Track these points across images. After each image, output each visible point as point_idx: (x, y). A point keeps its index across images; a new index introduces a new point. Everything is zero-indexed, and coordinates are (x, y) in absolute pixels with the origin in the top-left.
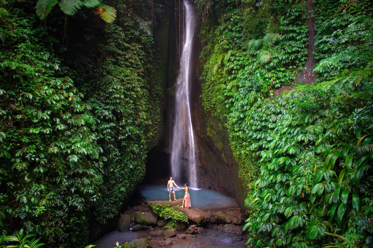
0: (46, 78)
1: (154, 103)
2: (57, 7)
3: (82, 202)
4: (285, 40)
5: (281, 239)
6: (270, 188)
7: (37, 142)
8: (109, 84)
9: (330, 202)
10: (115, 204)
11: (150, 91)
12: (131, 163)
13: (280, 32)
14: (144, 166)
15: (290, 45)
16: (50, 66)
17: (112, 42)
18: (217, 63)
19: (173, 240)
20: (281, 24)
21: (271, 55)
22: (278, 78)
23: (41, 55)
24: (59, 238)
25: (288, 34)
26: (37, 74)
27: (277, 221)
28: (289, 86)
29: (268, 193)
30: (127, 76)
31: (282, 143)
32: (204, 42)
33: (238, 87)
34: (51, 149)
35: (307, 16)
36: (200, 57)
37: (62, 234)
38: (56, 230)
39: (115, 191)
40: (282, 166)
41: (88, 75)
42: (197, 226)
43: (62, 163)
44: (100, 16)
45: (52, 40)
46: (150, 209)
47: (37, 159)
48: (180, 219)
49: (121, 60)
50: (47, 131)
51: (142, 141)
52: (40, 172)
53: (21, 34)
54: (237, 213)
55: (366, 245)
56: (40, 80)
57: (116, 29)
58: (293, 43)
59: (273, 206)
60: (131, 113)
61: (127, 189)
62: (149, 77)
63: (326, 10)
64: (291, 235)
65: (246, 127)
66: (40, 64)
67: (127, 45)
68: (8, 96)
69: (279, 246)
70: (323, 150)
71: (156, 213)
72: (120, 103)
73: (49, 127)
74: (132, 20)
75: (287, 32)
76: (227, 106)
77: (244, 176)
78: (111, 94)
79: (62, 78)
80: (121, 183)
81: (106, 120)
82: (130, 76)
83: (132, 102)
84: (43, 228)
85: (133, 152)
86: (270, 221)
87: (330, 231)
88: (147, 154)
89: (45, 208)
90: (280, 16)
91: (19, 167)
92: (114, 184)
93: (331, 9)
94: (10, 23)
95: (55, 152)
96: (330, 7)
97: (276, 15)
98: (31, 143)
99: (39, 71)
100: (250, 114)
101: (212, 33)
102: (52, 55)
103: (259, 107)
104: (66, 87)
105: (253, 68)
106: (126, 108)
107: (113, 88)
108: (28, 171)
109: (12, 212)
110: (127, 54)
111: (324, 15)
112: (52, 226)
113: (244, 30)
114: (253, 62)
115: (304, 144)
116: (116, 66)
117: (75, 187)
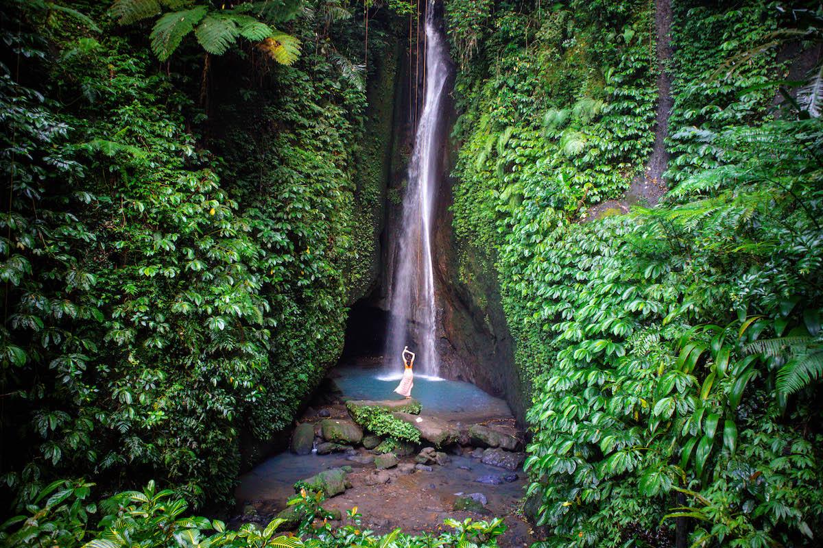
0: (169, 172)
1: (363, 217)
2: (191, 37)
3: (229, 404)
4: (613, 113)
5: (591, 490)
6: (575, 394)
7: (151, 293)
8: (283, 182)
9: (684, 433)
10: (288, 405)
11: (356, 194)
12: (318, 330)
13: (605, 97)
14: (342, 334)
15: (622, 123)
16: (177, 148)
17: (290, 102)
18: (484, 148)
19: (391, 474)
20: (608, 82)
21: (585, 140)
22: (596, 185)
23: (159, 126)
24: (188, 468)
25: (620, 101)
26: (153, 165)
27: (586, 455)
28: (617, 200)
29: (570, 404)
30: (315, 167)
31: (601, 312)
32: (460, 107)
33: (521, 198)
34: (177, 305)
35: (657, 70)
36: (452, 135)
37: (194, 461)
38: (182, 454)
39: (287, 381)
40: (599, 355)
41: (244, 165)
42: (436, 450)
43: (197, 331)
44: (270, 54)
45: (180, 98)
46: (351, 414)
47: (151, 324)
48: (405, 436)
49: (306, 137)
50: (171, 272)
51: (340, 289)
52: (155, 346)
53: (124, 88)
54: (508, 429)
55: (744, 514)
56: (157, 176)
57: (299, 77)
58: (627, 119)
59: (579, 429)
60: (323, 239)
61: (310, 377)
62: (356, 168)
63: (693, 62)
64: (610, 483)
65: (533, 275)
66: (159, 144)
67: (317, 108)
68: (99, 205)
69: (587, 502)
70: (677, 336)
71: (361, 423)
72: (302, 220)
73: (173, 264)
74: (327, 60)
75: (617, 98)
76: (499, 230)
77: (526, 361)
78: (286, 201)
79: (199, 172)
80: (299, 365)
81: (277, 250)
82: (322, 168)
83: (324, 216)
84: (160, 449)
85: (323, 310)
86: (572, 455)
87: (681, 484)
88: (348, 313)
89: (165, 415)
90: (607, 67)
91: (120, 339)
92: (287, 369)
93: (702, 60)
94: (105, 65)
95: (185, 312)
96: (702, 57)
97: (600, 65)
98: (141, 294)
99: (156, 159)
100: (542, 251)
101: (476, 92)
102: (179, 127)
103: (560, 238)
104: (206, 189)
105: (552, 164)
106: (313, 229)
107: (291, 191)
108: (134, 346)
109: (106, 418)
110: (317, 125)
111: (689, 69)
112: (176, 445)
113: (538, 89)
114: (552, 152)
115: (641, 317)
116: (297, 148)
117: (219, 375)
